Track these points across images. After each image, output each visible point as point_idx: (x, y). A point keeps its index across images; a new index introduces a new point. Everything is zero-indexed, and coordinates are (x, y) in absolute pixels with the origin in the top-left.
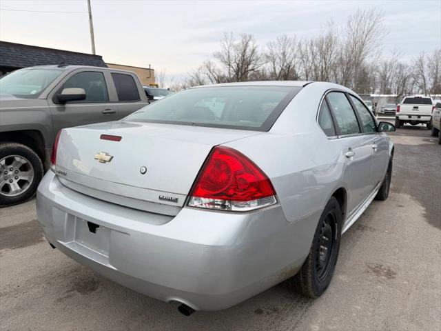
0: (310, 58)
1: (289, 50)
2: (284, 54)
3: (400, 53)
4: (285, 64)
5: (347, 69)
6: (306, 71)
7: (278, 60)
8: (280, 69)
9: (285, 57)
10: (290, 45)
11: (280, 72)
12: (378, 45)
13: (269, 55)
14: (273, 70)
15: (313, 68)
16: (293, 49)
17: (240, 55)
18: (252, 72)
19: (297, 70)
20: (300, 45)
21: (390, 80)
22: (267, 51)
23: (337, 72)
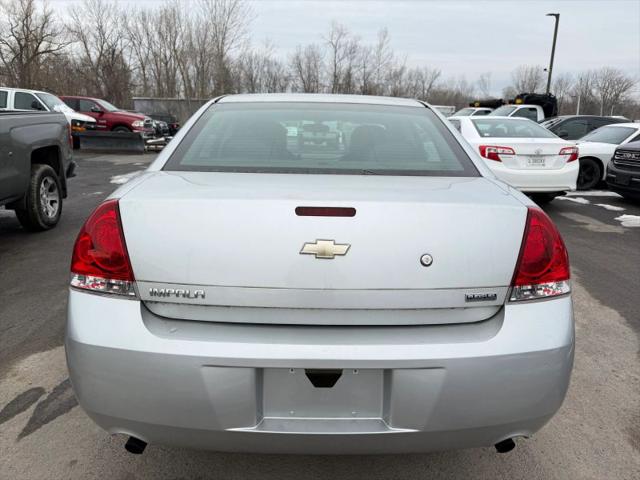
0: (145, 41)
1: (108, 25)
2: (100, 28)
3: (273, 46)
4: (105, 46)
5: (202, 62)
6: (141, 60)
7: (91, 39)
8: (98, 54)
9: (104, 35)
10: (109, 15)
11: (99, 59)
12: (245, 32)
13: (73, 28)
14: (85, 54)
15: (151, 56)
16: (115, 23)
17: (21, 23)
18: (48, 54)
19: (126, 58)
20: (125, 17)
21: (258, 81)
22: (69, 20)
23: (187, 66)
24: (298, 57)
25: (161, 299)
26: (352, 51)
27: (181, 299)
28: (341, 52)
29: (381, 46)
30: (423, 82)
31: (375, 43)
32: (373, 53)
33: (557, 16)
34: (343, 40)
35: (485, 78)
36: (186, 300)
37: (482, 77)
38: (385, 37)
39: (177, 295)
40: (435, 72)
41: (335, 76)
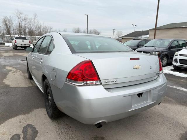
24: (5, 20)
25: (108, 84)
26: (25, 19)
27: (112, 83)
28: (21, 19)
29: (35, 19)
30: (48, 30)
31: (33, 17)
32: (32, 20)
33: (87, 15)
34: (22, 16)
35: (65, 30)
36: (114, 83)
37: (64, 29)
38: (36, 16)
39: (111, 82)
40: (51, 27)
41: (20, 27)
